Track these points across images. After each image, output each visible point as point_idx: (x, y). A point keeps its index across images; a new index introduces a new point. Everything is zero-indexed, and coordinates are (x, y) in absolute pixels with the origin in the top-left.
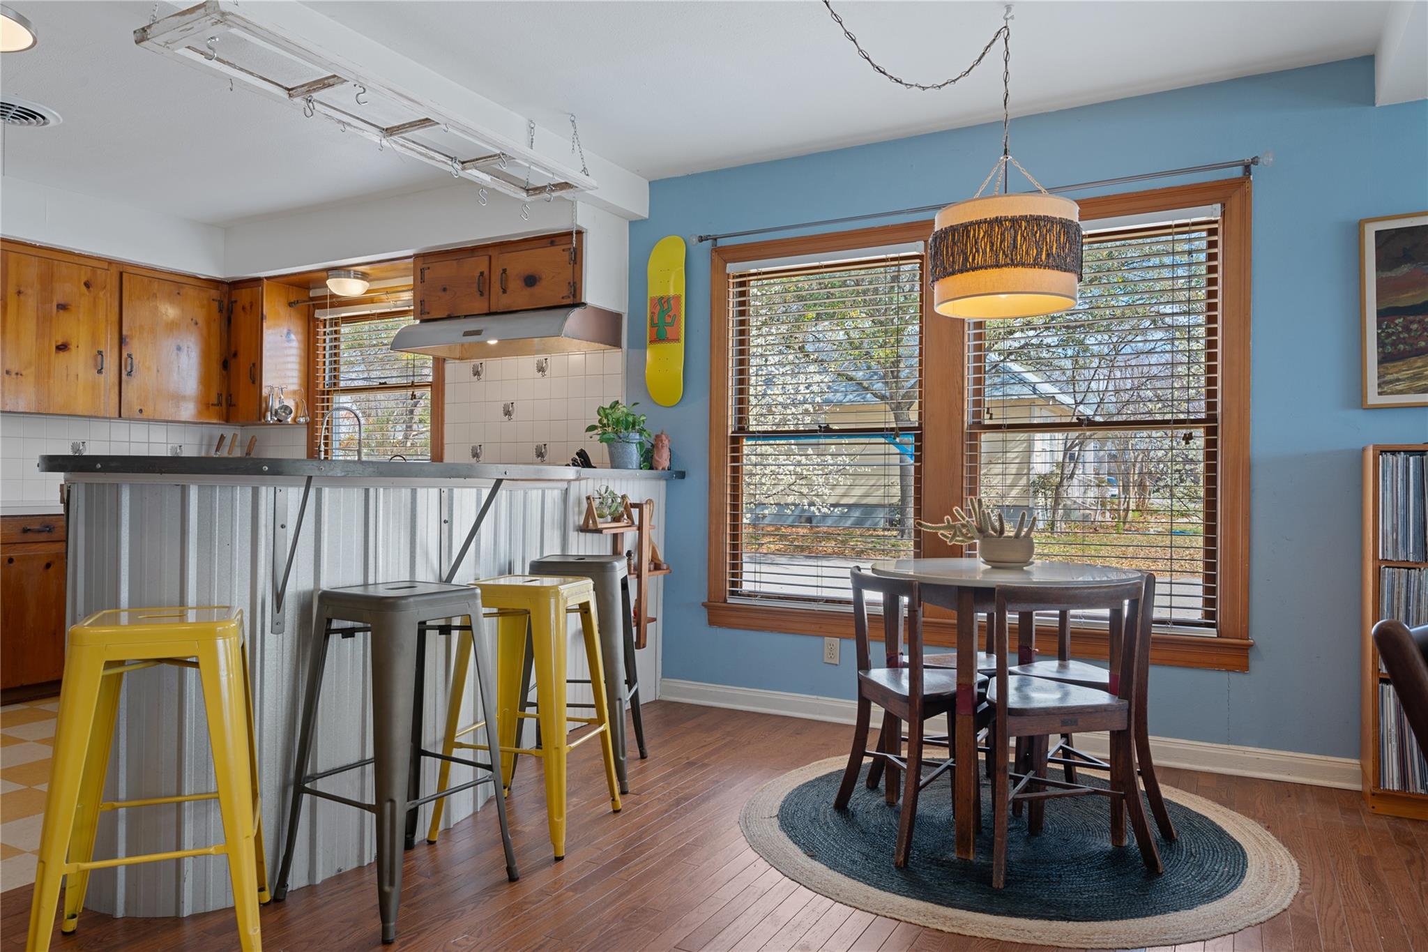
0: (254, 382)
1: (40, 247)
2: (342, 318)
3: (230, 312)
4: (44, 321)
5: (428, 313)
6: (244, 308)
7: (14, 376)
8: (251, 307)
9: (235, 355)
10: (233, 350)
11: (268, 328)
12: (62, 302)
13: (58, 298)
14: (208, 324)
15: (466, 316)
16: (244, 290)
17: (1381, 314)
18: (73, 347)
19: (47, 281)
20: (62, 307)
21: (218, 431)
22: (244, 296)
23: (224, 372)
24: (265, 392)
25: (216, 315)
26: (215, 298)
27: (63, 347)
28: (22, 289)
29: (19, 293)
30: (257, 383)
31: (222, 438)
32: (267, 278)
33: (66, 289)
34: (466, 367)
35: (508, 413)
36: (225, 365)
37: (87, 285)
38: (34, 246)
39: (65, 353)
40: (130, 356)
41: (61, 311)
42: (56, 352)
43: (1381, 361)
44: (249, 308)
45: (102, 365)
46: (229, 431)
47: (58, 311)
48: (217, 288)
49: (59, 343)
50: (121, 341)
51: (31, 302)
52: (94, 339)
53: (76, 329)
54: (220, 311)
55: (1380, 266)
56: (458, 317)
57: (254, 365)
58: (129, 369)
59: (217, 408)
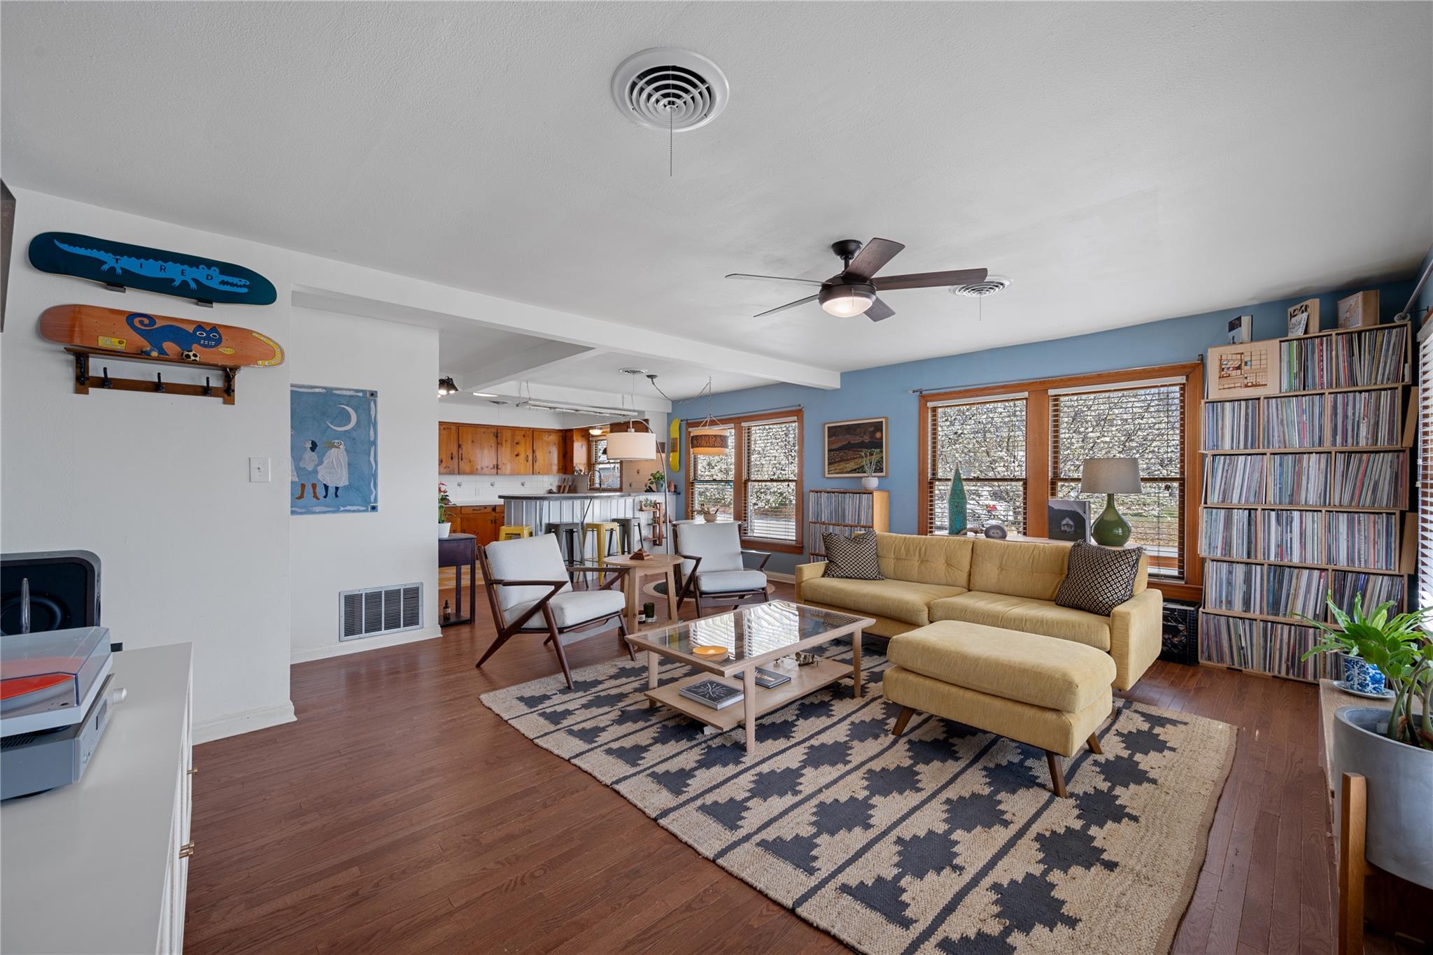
0: (572, 461)
3: (565, 439)
4: (512, 447)
6: (569, 439)
8: (570, 435)
9: (567, 453)
10: (566, 451)
13: (516, 441)
14: (559, 445)
16: (568, 432)
17: (829, 451)
18: (520, 455)
19: (513, 436)
20: (517, 443)
21: (564, 476)
23: (563, 459)
24: (574, 465)
25: (561, 440)
26: (561, 435)
27: (517, 455)
28: (507, 439)
31: (565, 479)
33: (518, 438)
36: (563, 456)
37: (524, 436)
40: (536, 456)
42: (515, 456)
43: (829, 465)
45: (529, 459)
46: (566, 476)
47: (516, 445)
48: (561, 432)
50: (533, 451)
51: (509, 442)
52: (526, 451)
53: (521, 449)
55: (829, 437)
57: (572, 456)
58: (536, 459)
59: (562, 470)
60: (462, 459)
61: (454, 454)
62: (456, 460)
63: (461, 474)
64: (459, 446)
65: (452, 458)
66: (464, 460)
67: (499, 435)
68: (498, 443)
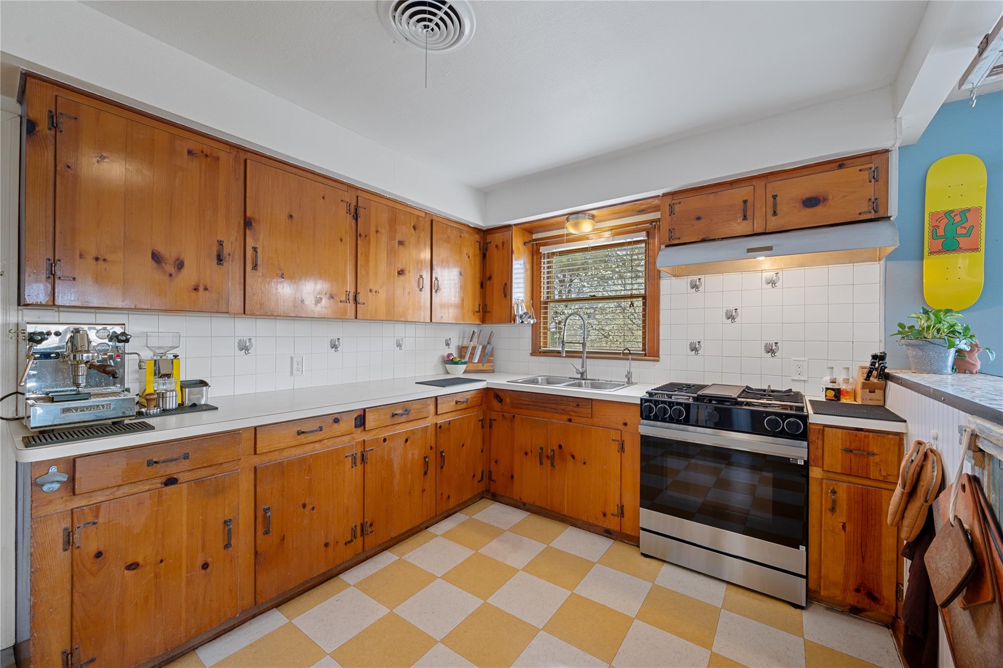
0: (505, 296)
1: (389, 199)
2: (559, 252)
3: (487, 249)
4: (391, 253)
5: (679, 238)
6: (497, 246)
7: (374, 293)
8: (503, 245)
9: (490, 278)
10: (488, 275)
11: (516, 260)
12: (401, 240)
13: (399, 237)
14: (474, 257)
15: (723, 239)
16: (497, 234)
18: (406, 272)
19: (393, 223)
20: (401, 243)
21: (477, 328)
22: (498, 237)
23: (481, 290)
24: (514, 302)
25: (478, 251)
26: (477, 240)
27: (401, 273)
28: (379, 229)
29: (377, 231)
30: (508, 297)
31: (474, 332)
32: (515, 225)
33: (403, 230)
34: (684, 283)
35: (731, 317)
36: (482, 285)
37: (414, 228)
38: (385, 198)
39: (403, 276)
40: (436, 279)
41: (400, 246)
42: (398, 276)
44: (501, 246)
45: (423, 285)
47: (398, 246)
48: (478, 234)
49: (399, 270)
50: (432, 268)
51: (384, 238)
52: (418, 267)
53: (409, 259)
54: (480, 249)
56: (714, 240)
57: (506, 284)
58: (436, 288)
59: (478, 314)
60: (255, 267)
61: (227, 249)
62: (233, 267)
63: (253, 315)
64: (248, 223)
65: (220, 259)
66: (260, 268)
67: (361, 212)
68: (357, 236)
